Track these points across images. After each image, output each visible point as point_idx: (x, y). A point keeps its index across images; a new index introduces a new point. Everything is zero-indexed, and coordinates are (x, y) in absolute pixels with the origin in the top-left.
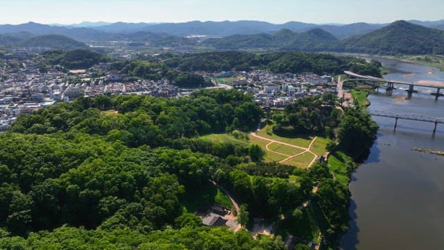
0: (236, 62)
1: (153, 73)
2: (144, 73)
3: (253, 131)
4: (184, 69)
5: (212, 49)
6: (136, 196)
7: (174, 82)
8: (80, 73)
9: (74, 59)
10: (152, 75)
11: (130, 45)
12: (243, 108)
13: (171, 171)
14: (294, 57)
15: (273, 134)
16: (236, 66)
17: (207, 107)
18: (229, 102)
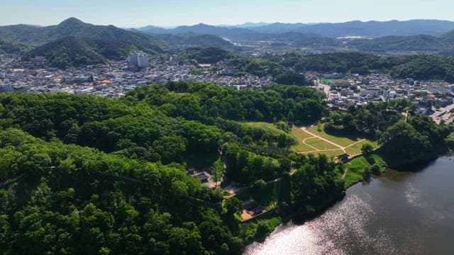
0: (355, 63)
1: (260, 69)
2: (254, 69)
3: (305, 126)
4: (299, 68)
5: (355, 50)
6: (146, 143)
7: (275, 79)
8: (206, 67)
9: (205, 55)
10: (259, 71)
11: (273, 45)
12: (303, 104)
13: (184, 135)
14: (424, 61)
15: (323, 131)
16: (353, 68)
17: (267, 99)
18: (294, 98)
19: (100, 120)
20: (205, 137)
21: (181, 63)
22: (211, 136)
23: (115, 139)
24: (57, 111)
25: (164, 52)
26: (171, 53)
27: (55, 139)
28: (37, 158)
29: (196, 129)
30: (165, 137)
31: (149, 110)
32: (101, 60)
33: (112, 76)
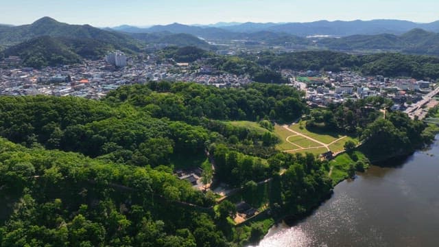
0: (327, 61)
1: (238, 68)
2: (231, 68)
3: (287, 124)
4: (274, 67)
5: (325, 49)
6: (132, 146)
7: (253, 77)
8: (183, 66)
9: (183, 54)
10: (236, 70)
11: (246, 43)
12: (284, 102)
13: (170, 137)
14: (393, 59)
15: (305, 129)
16: (326, 66)
17: (248, 98)
18: (275, 96)
19: (83, 123)
20: (192, 138)
21: (159, 62)
22: (197, 137)
23: (100, 143)
24: (38, 115)
25: (142, 51)
26: (148, 52)
27: (36, 144)
28: (20, 168)
29: (182, 130)
30: (152, 139)
31: (133, 112)
32: (78, 60)
33: (90, 76)
